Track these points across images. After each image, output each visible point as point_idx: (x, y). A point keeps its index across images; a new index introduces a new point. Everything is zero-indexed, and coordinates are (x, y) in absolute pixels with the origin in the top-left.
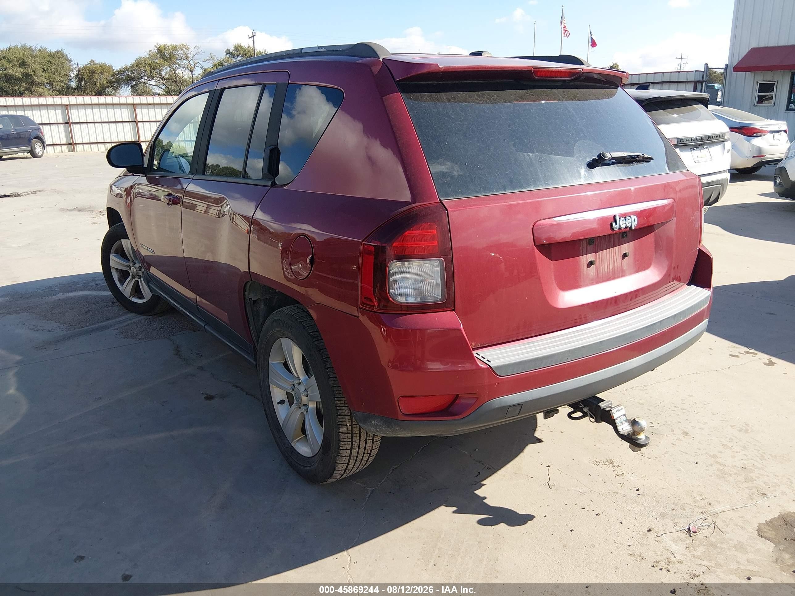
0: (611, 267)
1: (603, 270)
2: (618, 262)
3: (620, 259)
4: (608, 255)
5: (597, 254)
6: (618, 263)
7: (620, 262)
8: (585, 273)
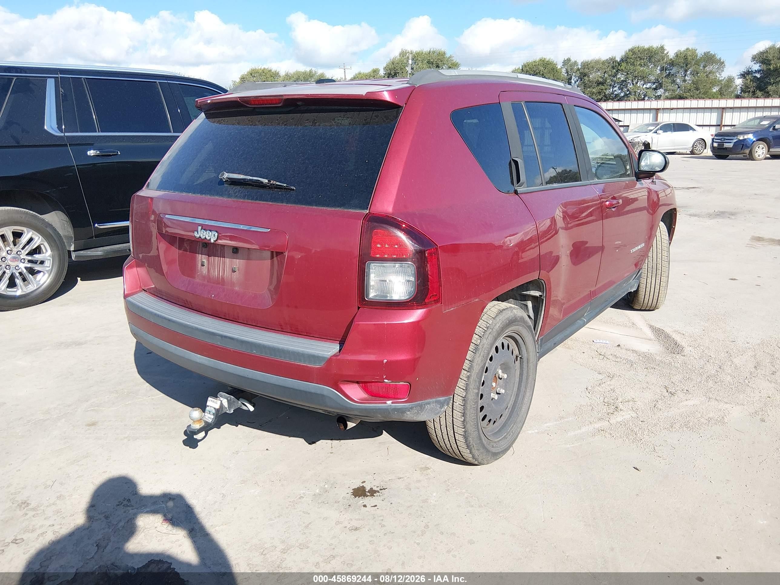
0: (221, 274)
1: (214, 274)
2: (228, 272)
3: (230, 272)
4: (219, 262)
5: (210, 257)
6: (228, 274)
7: (230, 274)
8: (199, 269)
